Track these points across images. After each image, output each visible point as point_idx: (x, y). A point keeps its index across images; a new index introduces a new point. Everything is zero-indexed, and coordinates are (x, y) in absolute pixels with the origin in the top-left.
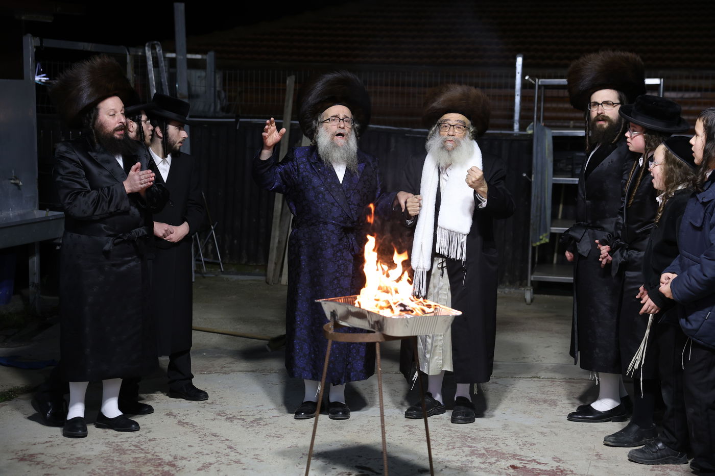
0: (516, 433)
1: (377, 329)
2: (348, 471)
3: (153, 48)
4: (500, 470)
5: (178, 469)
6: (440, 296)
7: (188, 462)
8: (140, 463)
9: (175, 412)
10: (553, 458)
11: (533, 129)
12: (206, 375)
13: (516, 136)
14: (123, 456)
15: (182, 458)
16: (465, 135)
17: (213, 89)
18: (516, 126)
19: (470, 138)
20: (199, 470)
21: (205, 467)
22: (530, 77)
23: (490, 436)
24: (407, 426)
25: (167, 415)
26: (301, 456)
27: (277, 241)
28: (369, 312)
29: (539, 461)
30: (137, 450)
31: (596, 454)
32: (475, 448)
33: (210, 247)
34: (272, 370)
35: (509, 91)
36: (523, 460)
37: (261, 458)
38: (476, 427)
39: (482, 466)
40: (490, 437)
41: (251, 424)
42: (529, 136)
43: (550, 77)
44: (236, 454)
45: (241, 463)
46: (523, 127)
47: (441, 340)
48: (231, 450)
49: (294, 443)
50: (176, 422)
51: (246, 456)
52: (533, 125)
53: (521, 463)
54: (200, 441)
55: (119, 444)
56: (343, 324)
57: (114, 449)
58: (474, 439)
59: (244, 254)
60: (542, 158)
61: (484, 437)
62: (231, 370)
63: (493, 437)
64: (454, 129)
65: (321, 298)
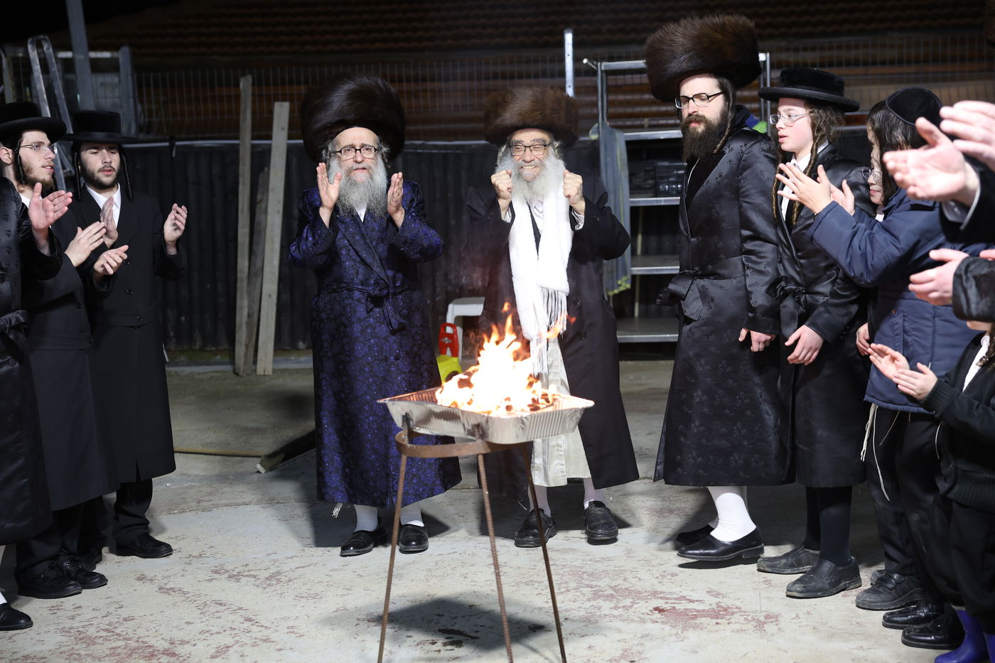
1: (477, 436)
2: (431, 639)
3: (39, 46)
4: (641, 616)
5: (182, 659)
7: (194, 648)
8: (122, 656)
9: (149, 574)
10: (708, 592)
11: (598, 133)
12: (177, 515)
14: (92, 647)
15: (183, 643)
16: (548, 154)
20: (213, 657)
21: (221, 651)
22: (589, 60)
23: (613, 568)
25: (139, 579)
26: (357, 622)
27: (245, 313)
28: (463, 412)
29: (689, 598)
30: (110, 636)
31: (763, 580)
32: (598, 588)
34: (274, 500)
35: (557, 81)
36: (669, 599)
37: (299, 631)
38: (589, 558)
39: (616, 613)
40: (614, 571)
41: (269, 582)
42: (589, 143)
43: (620, 59)
44: (261, 628)
45: (273, 642)
48: (251, 623)
49: (341, 605)
50: (156, 589)
51: (277, 631)
52: (598, 127)
53: (667, 603)
54: (201, 614)
55: (81, 629)
57: (76, 638)
58: (591, 575)
59: (197, 335)
60: (614, 172)
61: (604, 571)
62: (213, 505)
63: (617, 569)
64: (531, 150)
65: (385, 397)
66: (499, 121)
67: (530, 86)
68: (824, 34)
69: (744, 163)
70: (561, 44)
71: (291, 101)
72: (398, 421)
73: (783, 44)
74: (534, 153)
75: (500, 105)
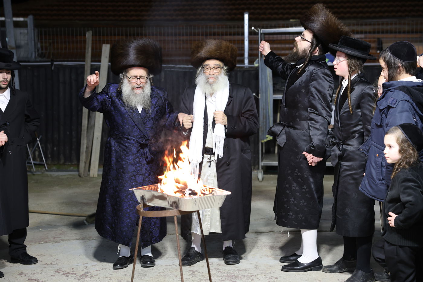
0: (264, 271)
1: (174, 207)
6: (208, 181)
9: (25, 272)
11: (258, 63)
12: (43, 244)
13: (247, 68)
16: (221, 73)
17: (33, 42)
18: (246, 61)
19: (224, 74)
22: (255, 28)
23: (247, 274)
24: (190, 271)
25: (20, 274)
27: (85, 147)
28: (168, 196)
33: (37, 153)
34: (91, 238)
35: (240, 37)
38: (237, 269)
40: (248, 275)
41: (82, 277)
42: (255, 68)
43: (267, 27)
46: (251, 62)
47: (209, 211)
50: (28, 279)
52: (258, 61)
56: (150, 204)
58: (237, 277)
59: (62, 157)
60: (265, 82)
61: (243, 275)
62: (61, 239)
63: (250, 274)
64: (213, 70)
65: (132, 188)
66: (199, 55)
67: (215, 39)
68: (375, 18)
69: (313, 78)
70: (243, 19)
71: (111, 43)
72: (139, 200)
73: (354, 21)
74: (215, 71)
75: (199, 47)
